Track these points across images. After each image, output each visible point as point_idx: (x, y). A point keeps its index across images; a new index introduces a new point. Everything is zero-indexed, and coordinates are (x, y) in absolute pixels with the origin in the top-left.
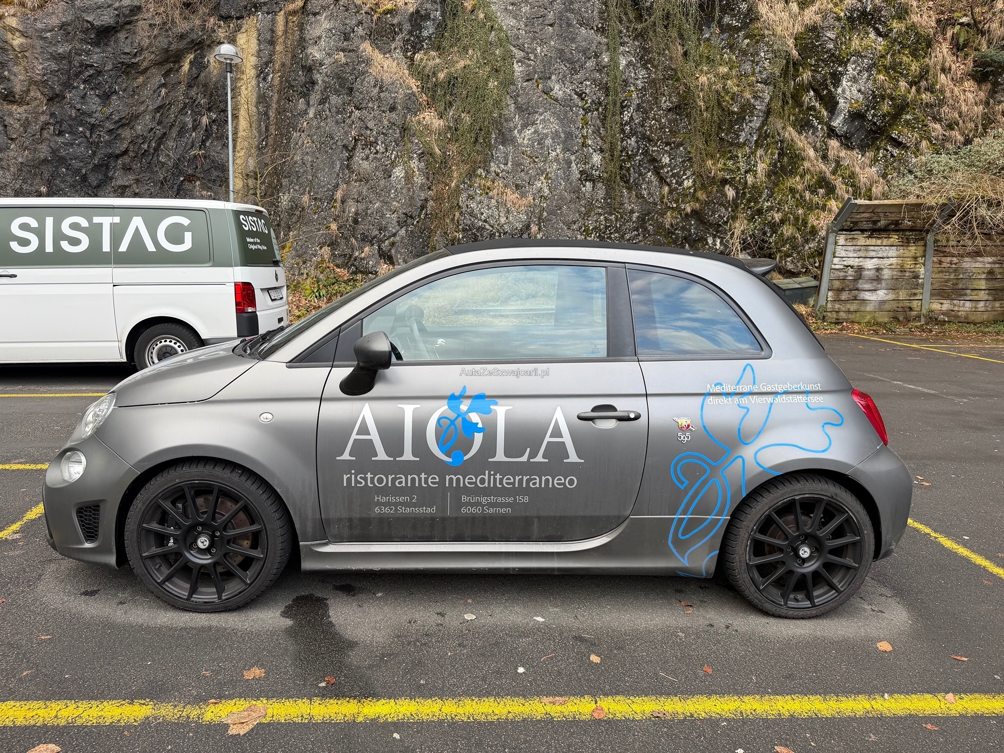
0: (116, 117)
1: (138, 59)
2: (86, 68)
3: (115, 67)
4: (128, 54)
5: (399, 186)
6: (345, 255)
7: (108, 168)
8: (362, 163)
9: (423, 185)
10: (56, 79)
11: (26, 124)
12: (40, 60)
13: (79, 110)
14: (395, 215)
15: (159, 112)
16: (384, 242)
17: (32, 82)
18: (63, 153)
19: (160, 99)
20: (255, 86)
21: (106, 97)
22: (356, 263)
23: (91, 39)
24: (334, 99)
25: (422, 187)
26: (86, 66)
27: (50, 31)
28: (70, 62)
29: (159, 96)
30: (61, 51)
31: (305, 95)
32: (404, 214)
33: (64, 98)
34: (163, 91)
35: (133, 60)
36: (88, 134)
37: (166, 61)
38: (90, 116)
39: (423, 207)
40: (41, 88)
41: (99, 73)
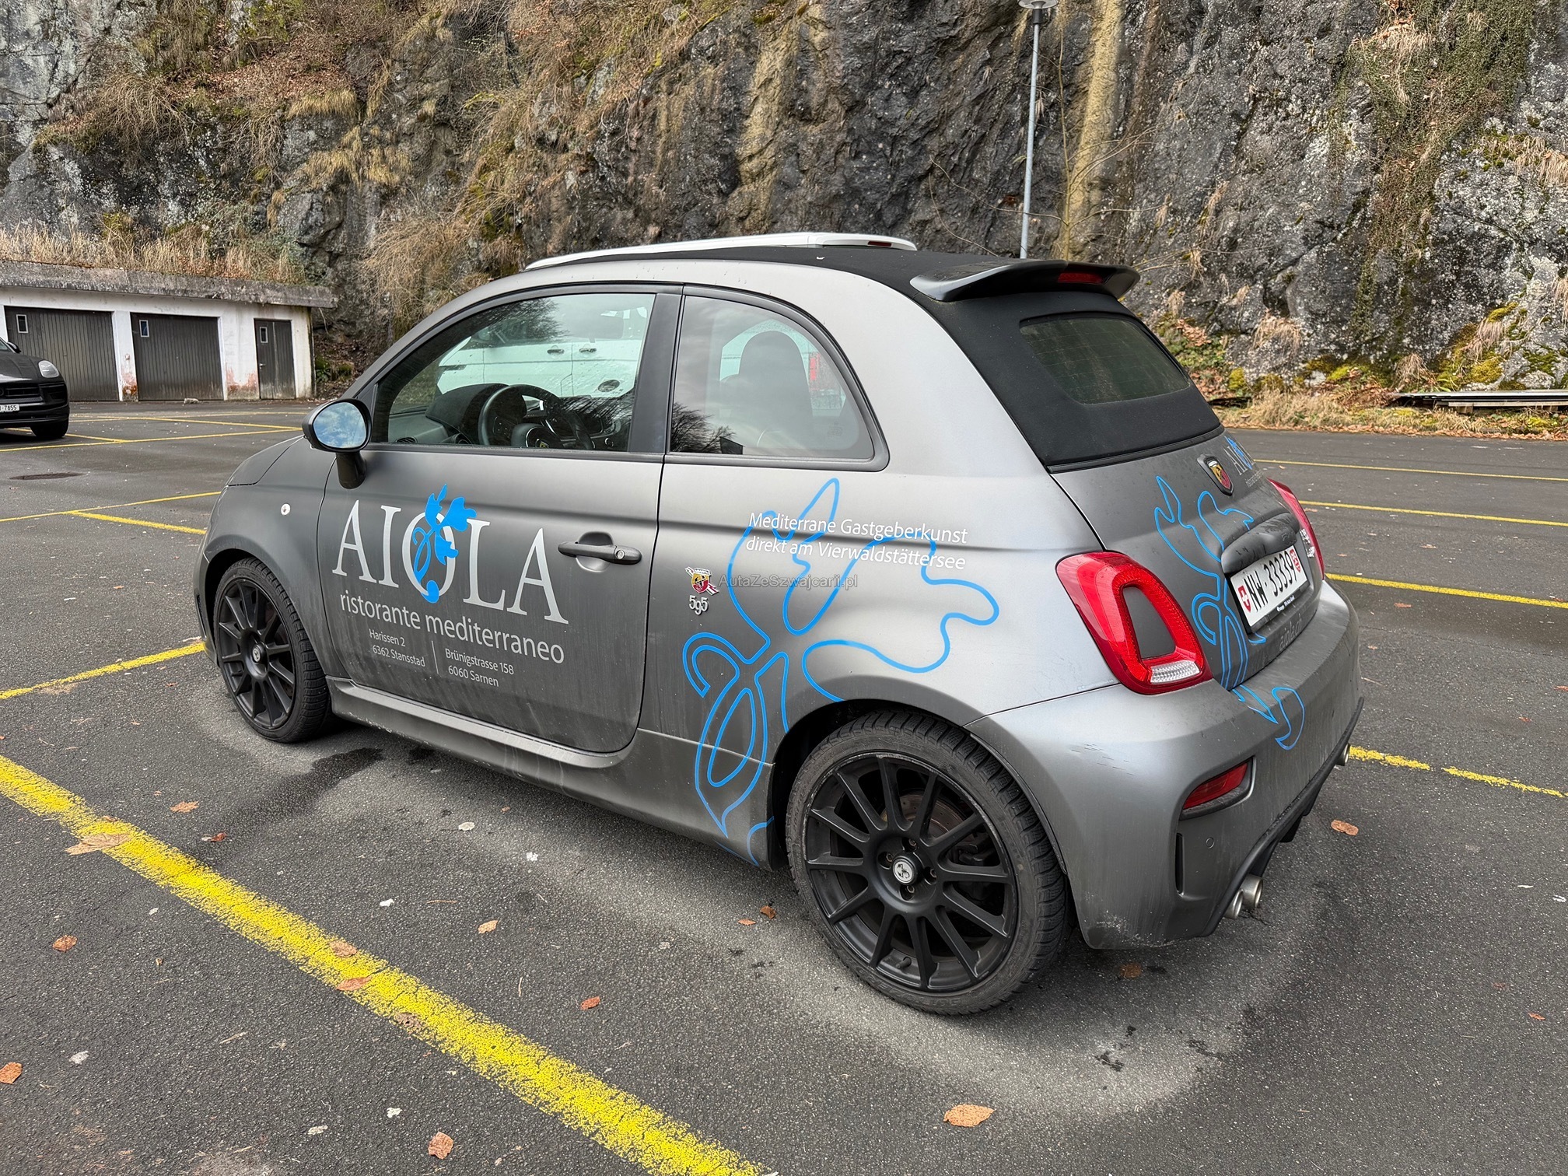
0: (922, 122)
1: (958, 29)
2: (894, 57)
3: (929, 48)
4: (946, 24)
5: (1316, 173)
6: (1206, 304)
7: (907, 197)
8: (1260, 141)
9: (1362, 165)
10: (858, 79)
11: (819, 148)
12: (842, 58)
13: (880, 119)
14: (1301, 226)
15: (978, 104)
16: (1273, 276)
17: (831, 90)
18: (857, 182)
19: (981, 83)
20: (1117, 37)
21: (913, 95)
22: (1221, 317)
23: (903, 13)
24: (1230, 35)
25: (1360, 170)
26: (893, 54)
27: (857, 13)
28: (875, 53)
29: (981, 79)
30: (866, 39)
31: (1187, 37)
32: (1317, 222)
33: (865, 104)
34: (987, 71)
35: (953, 33)
36: (888, 152)
37: (995, 24)
38: (893, 125)
39: (1357, 207)
40: (839, 96)
41: (909, 60)
